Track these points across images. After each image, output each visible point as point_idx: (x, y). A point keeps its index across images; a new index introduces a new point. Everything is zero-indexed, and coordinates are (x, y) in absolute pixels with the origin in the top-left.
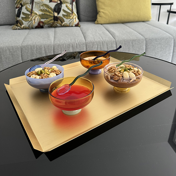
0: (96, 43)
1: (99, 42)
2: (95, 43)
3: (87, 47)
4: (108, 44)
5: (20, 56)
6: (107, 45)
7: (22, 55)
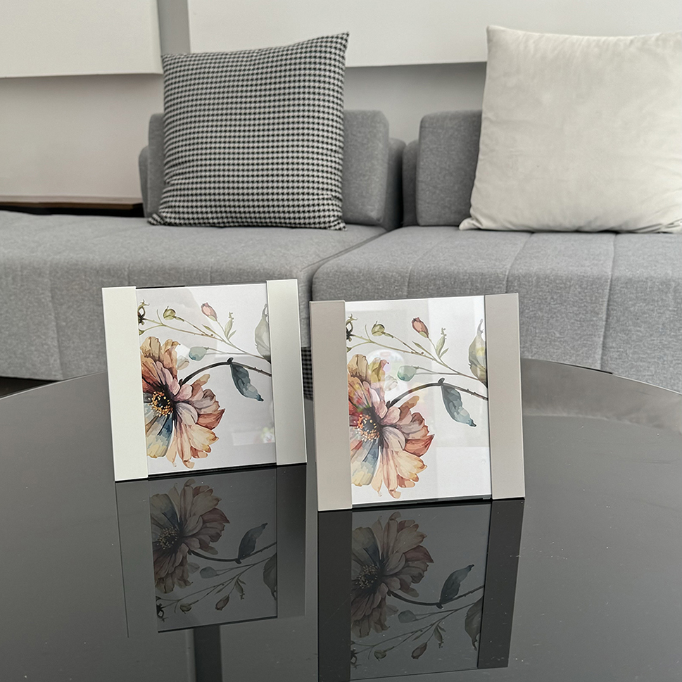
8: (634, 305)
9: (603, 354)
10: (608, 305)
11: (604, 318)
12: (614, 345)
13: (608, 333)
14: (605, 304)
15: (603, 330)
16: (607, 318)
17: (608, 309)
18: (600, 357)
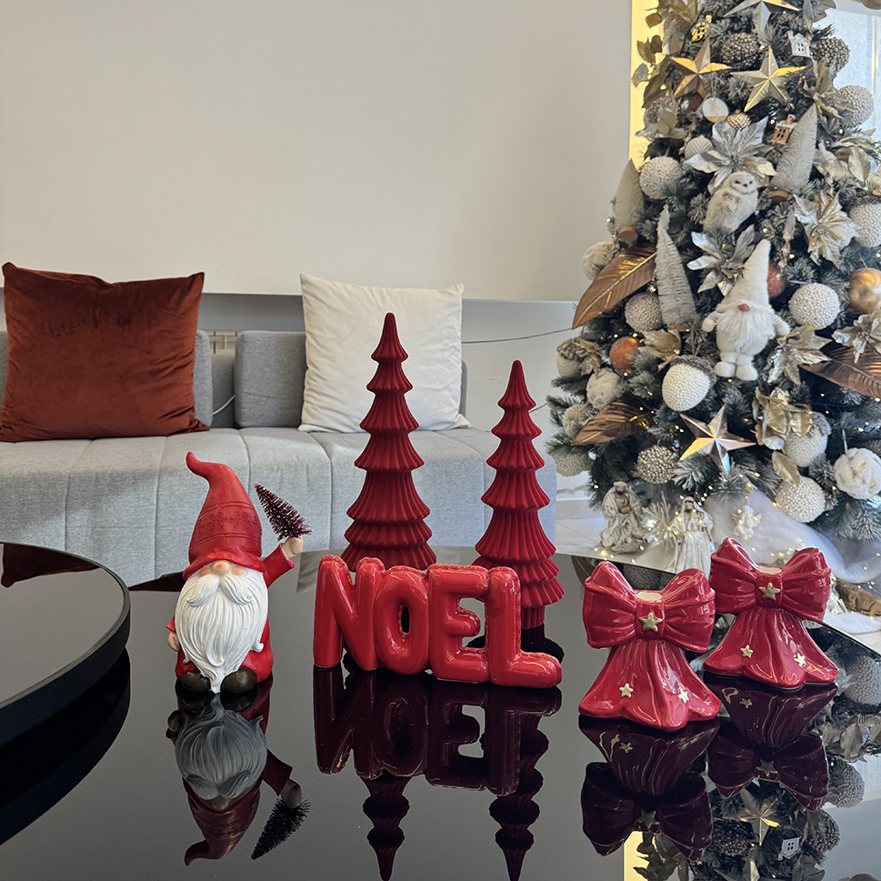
0: (278, 468)
1: (286, 465)
2: (276, 468)
3: (253, 476)
4: (310, 470)
5: (64, 498)
6: (308, 472)
7: (68, 495)
8: (178, 490)
9: (156, 533)
10: (158, 491)
11: (155, 502)
12: (164, 524)
13: (159, 515)
14: (155, 490)
15: (155, 513)
16: (157, 503)
17: (157, 495)
18: (154, 535)
